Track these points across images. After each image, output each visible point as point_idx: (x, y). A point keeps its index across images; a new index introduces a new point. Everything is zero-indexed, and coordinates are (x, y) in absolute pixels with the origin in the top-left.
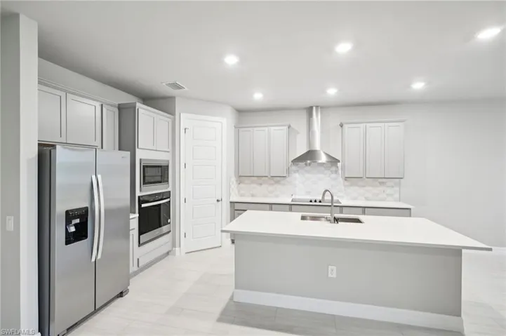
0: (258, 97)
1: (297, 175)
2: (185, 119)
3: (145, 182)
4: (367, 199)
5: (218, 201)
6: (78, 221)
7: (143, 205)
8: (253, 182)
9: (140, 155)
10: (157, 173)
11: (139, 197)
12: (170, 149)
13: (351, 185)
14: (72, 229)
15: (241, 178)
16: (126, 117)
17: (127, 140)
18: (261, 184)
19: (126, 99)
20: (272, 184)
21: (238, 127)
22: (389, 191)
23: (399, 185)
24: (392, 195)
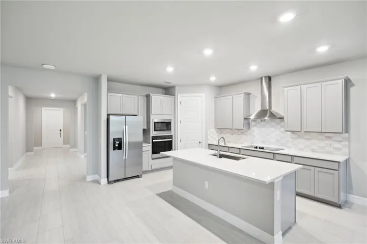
2: (180, 97)
3: (155, 130)
4: (313, 151)
5: (200, 143)
6: (118, 142)
7: (154, 141)
9: (153, 117)
10: (162, 126)
11: (152, 137)
12: (173, 113)
13: (298, 138)
14: (117, 145)
18: (232, 134)
20: (240, 135)
21: (215, 98)
22: (337, 145)
23: (349, 140)
24: (339, 149)
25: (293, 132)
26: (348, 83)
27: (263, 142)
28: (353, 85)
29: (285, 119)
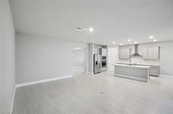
0: (122, 44)
1: (133, 59)
2: (109, 49)
3: (103, 59)
7: (103, 62)
8: (123, 60)
9: (102, 55)
10: (104, 58)
12: (106, 54)
15: (120, 59)
16: (100, 50)
17: (100, 53)
18: (124, 60)
19: (101, 47)
21: (119, 49)
23: (159, 61)
24: (157, 64)
25: (144, 59)
26: (159, 48)
27: (135, 62)
28: (160, 48)
29: (143, 56)
